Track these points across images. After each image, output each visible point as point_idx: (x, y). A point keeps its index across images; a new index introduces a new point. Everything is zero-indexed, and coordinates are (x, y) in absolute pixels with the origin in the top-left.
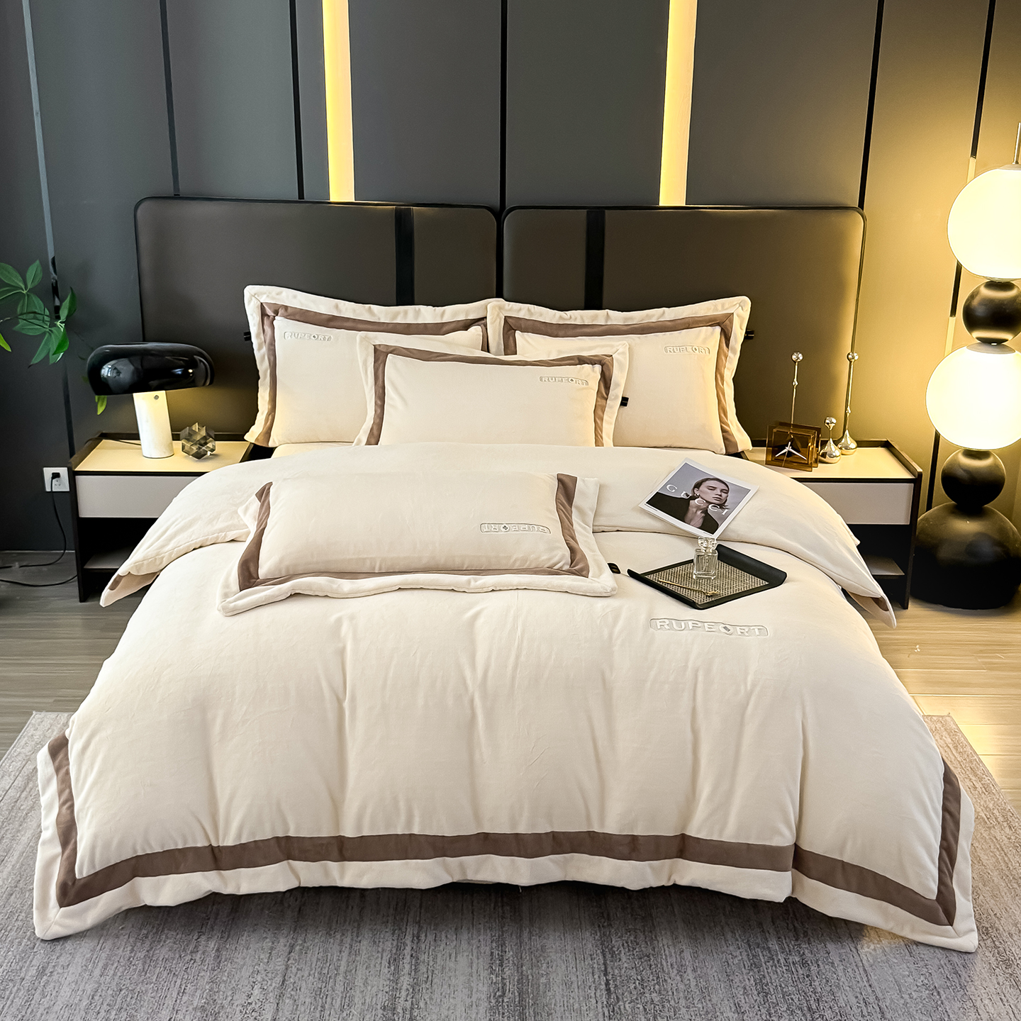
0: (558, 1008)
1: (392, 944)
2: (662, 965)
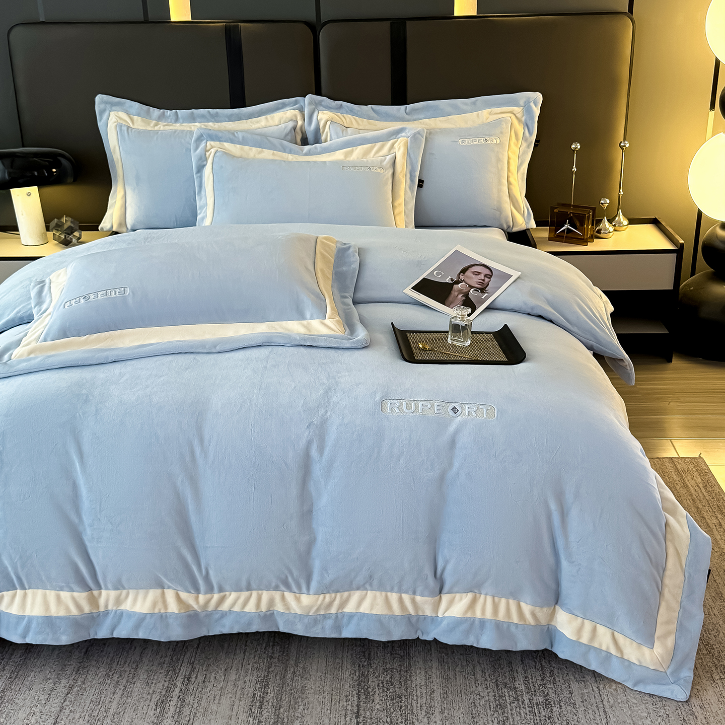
2: (412, 706)
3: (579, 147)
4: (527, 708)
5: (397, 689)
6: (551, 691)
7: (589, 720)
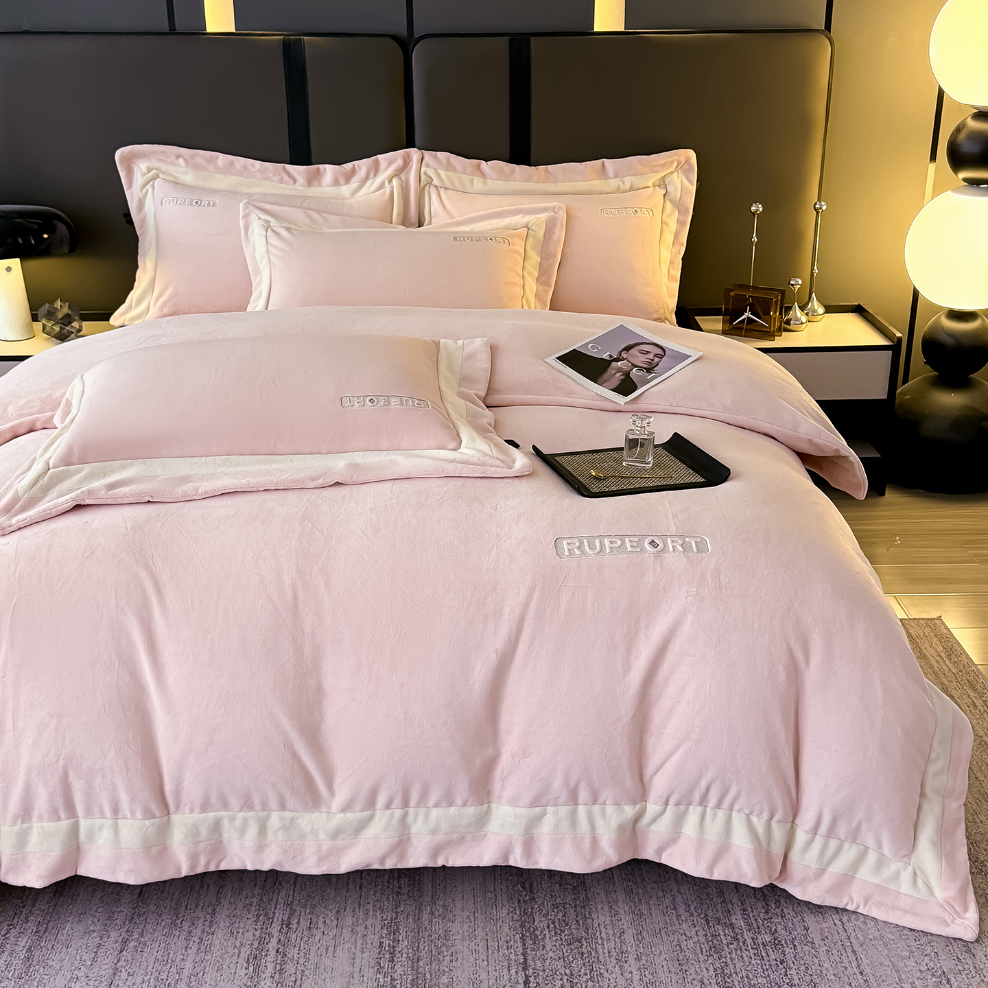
1: (254, 935)
2: (597, 952)
3: (761, 209)
4: (751, 950)
5: (573, 931)
6: (779, 926)
7: (835, 963)
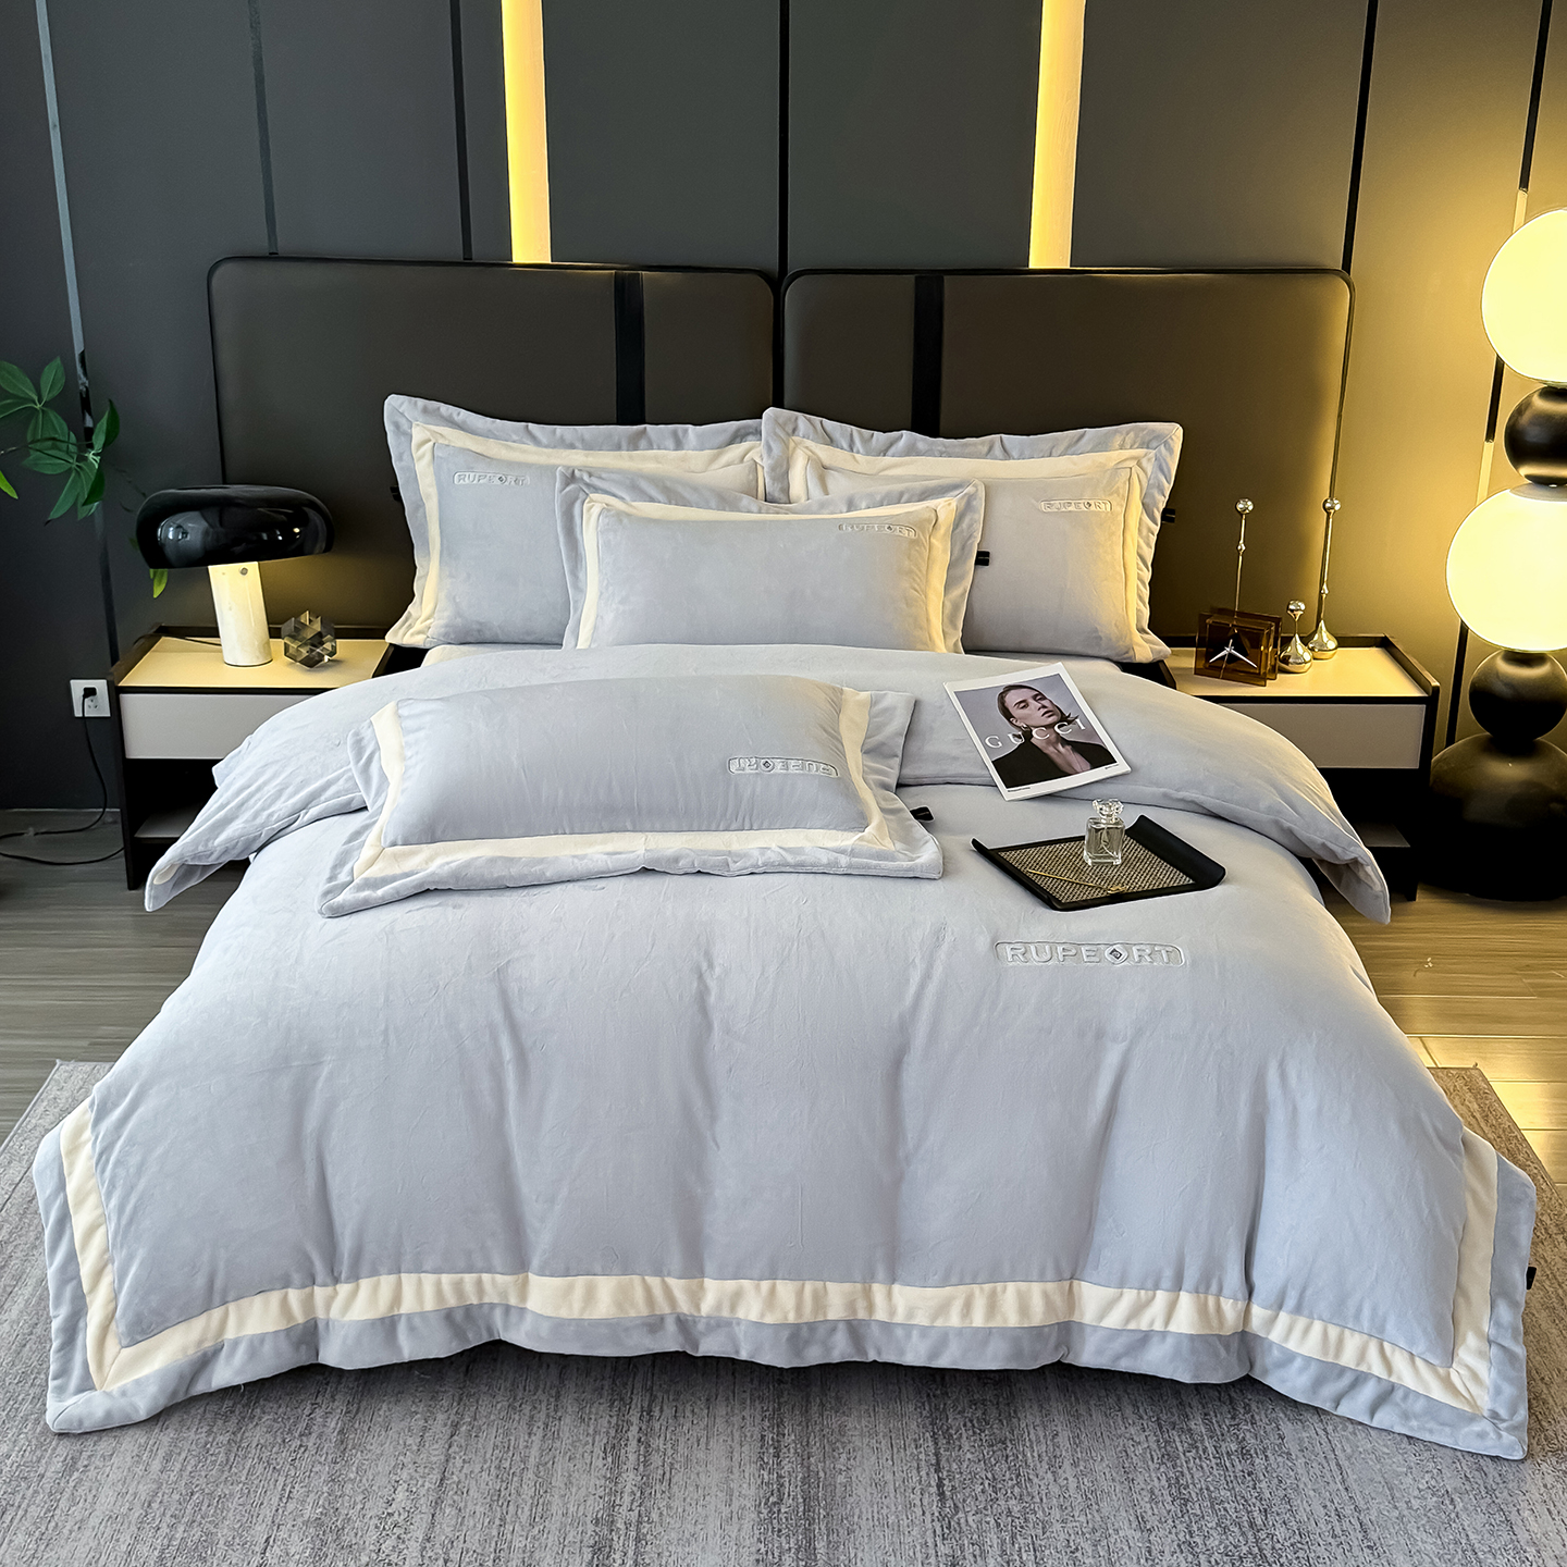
0: (863, 1523)
1: (609, 1422)
2: (1024, 1455)
3: (1251, 508)
4: (1212, 1459)
7: (1315, 1477)
